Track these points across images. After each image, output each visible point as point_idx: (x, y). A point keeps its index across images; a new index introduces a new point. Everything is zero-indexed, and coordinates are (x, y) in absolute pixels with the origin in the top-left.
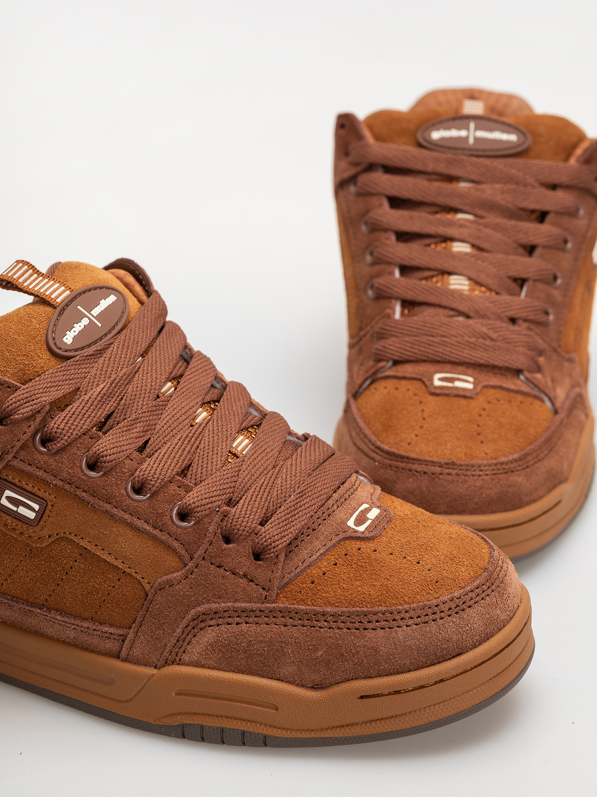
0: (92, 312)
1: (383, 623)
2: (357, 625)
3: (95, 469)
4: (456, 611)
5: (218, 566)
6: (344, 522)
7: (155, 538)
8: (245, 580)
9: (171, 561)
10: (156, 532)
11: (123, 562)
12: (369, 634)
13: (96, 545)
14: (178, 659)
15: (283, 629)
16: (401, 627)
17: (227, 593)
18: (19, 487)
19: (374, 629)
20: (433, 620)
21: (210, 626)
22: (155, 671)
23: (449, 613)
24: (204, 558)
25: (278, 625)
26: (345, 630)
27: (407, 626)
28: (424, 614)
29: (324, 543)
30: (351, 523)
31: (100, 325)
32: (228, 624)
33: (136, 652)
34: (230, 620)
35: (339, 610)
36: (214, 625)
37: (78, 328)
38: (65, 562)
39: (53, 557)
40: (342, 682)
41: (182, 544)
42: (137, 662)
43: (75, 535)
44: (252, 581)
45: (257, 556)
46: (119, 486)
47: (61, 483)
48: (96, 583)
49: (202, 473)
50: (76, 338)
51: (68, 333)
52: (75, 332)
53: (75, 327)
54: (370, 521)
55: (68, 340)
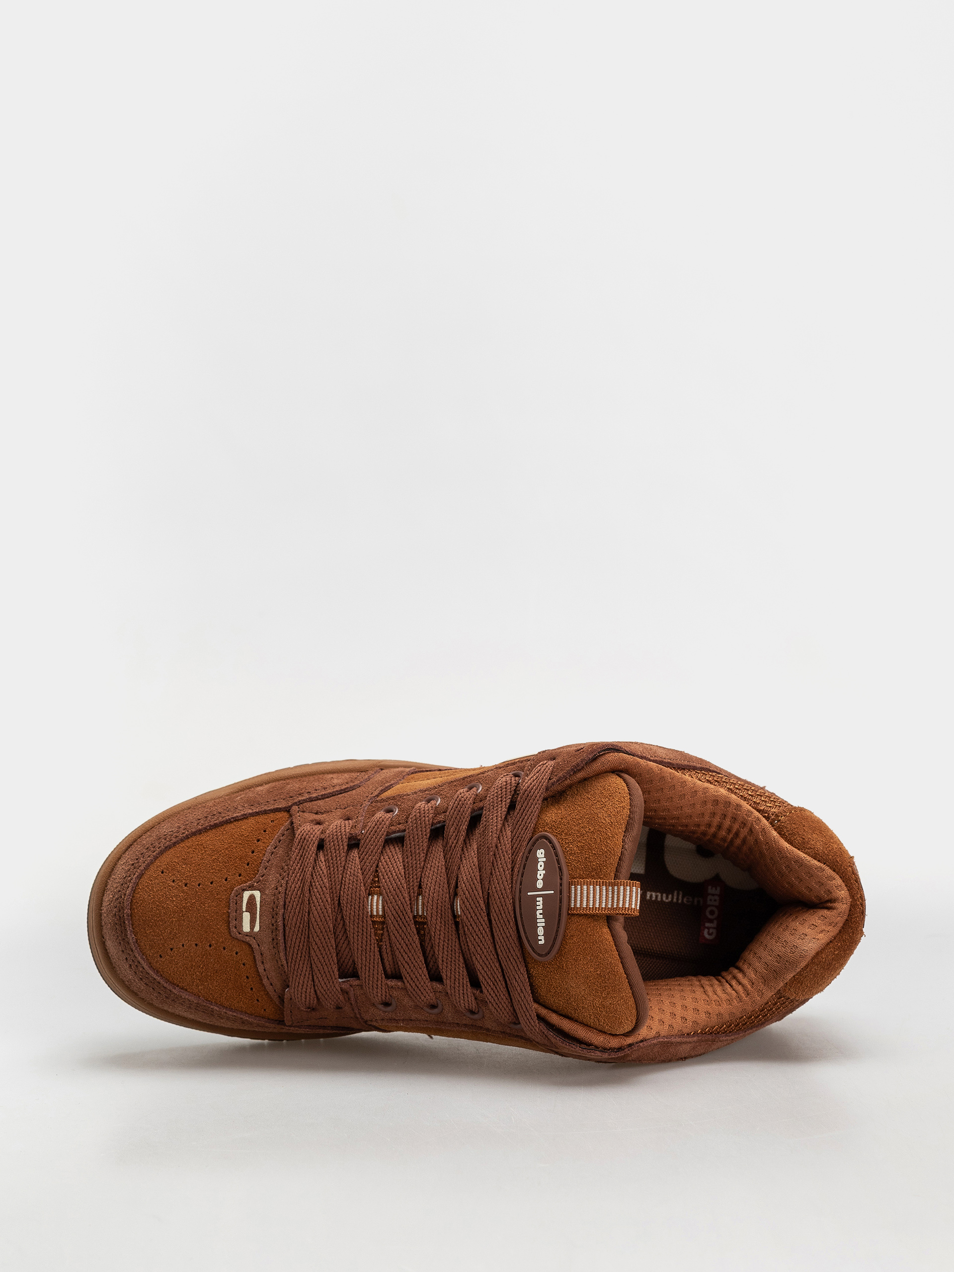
0: (542, 899)
6: (263, 891)
30: (257, 894)
31: (529, 893)
37: (541, 873)
50: (536, 861)
51: (544, 860)
52: (541, 866)
53: (543, 870)
54: (244, 909)
55: (540, 854)
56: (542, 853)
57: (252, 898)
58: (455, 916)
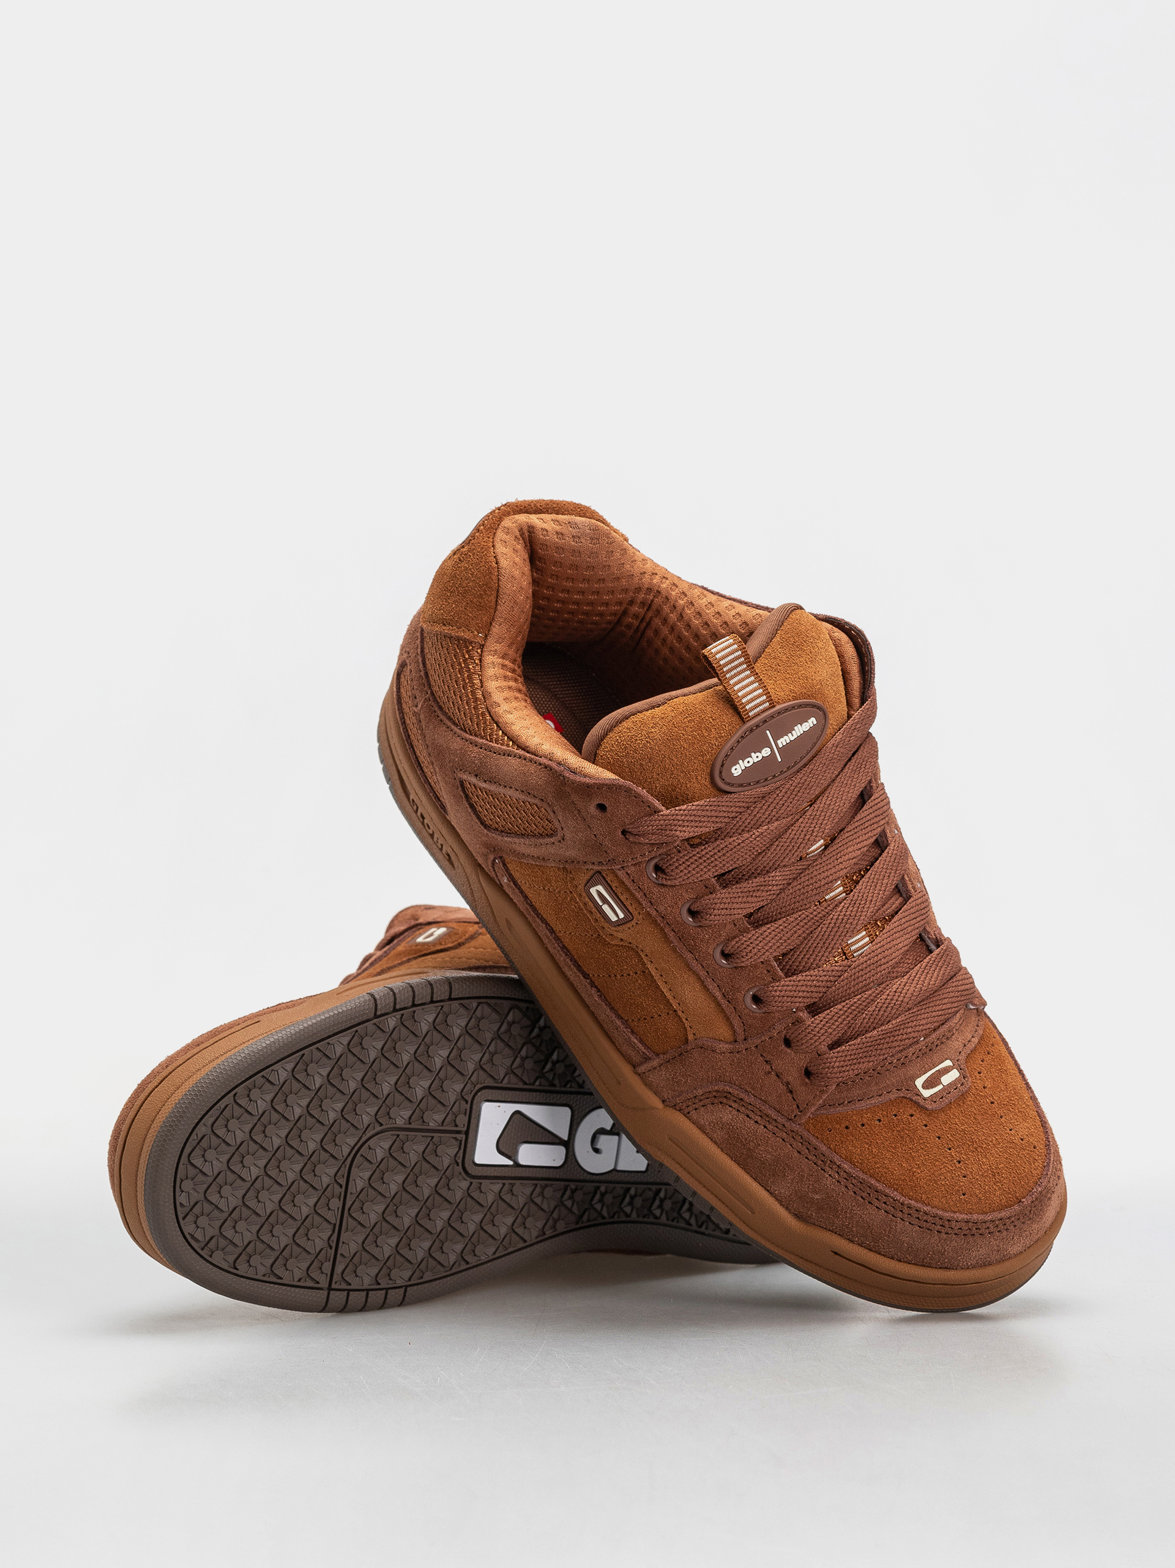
0: (779, 742)
1: (889, 1208)
2: (864, 1195)
3: (695, 917)
4: (965, 1233)
5: (766, 1061)
6: (914, 1079)
7: (719, 1005)
8: (785, 1088)
9: (724, 1032)
10: (723, 1001)
11: (679, 1004)
12: (872, 1210)
13: (662, 976)
14: (686, 1111)
15: (796, 1154)
16: (904, 1220)
17: (761, 1090)
18: (614, 891)
19: (877, 1207)
20: (938, 1232)
21: (731, 1106)
22: (660, 1105)
23: (956, 1232)
24: (757, 1046)
25: (793, 1147)
26: (851, 1193)
27: (910, 1223)
28: (933, 1222)
29: (880, 1092)
30: (919, 1082)
31: (780, 760)
32: (748, 1116)
33: (652, 1078)
34: (752, 1115)
35: (855, 1172)
36: (735, 1109)
37: (755, 757)
38: (625, 967)
39: (617, 956)
40: (826, 1229)
41: (743, 1023)
42: (648, 1085)
43: (646, 955)
44: (791, 1092)
45: (808, 1073)
46: (709, 944)
47: (655, 913)
48: (645, 1002)
49: (800, 963)
50: (746, 771)
51: (740, 761)
52: (748, 762)
53: (751, 757)
54: (940, 1087)
55: (736, 771)
56: (736, 769)
57: (927, 1085)
58: (826, 846)
